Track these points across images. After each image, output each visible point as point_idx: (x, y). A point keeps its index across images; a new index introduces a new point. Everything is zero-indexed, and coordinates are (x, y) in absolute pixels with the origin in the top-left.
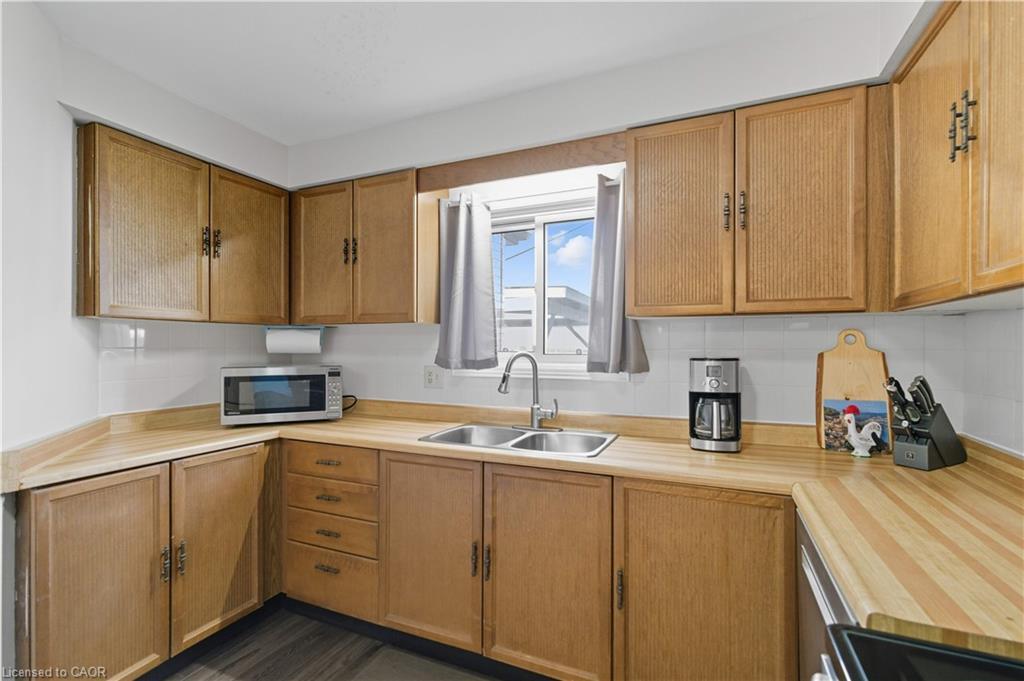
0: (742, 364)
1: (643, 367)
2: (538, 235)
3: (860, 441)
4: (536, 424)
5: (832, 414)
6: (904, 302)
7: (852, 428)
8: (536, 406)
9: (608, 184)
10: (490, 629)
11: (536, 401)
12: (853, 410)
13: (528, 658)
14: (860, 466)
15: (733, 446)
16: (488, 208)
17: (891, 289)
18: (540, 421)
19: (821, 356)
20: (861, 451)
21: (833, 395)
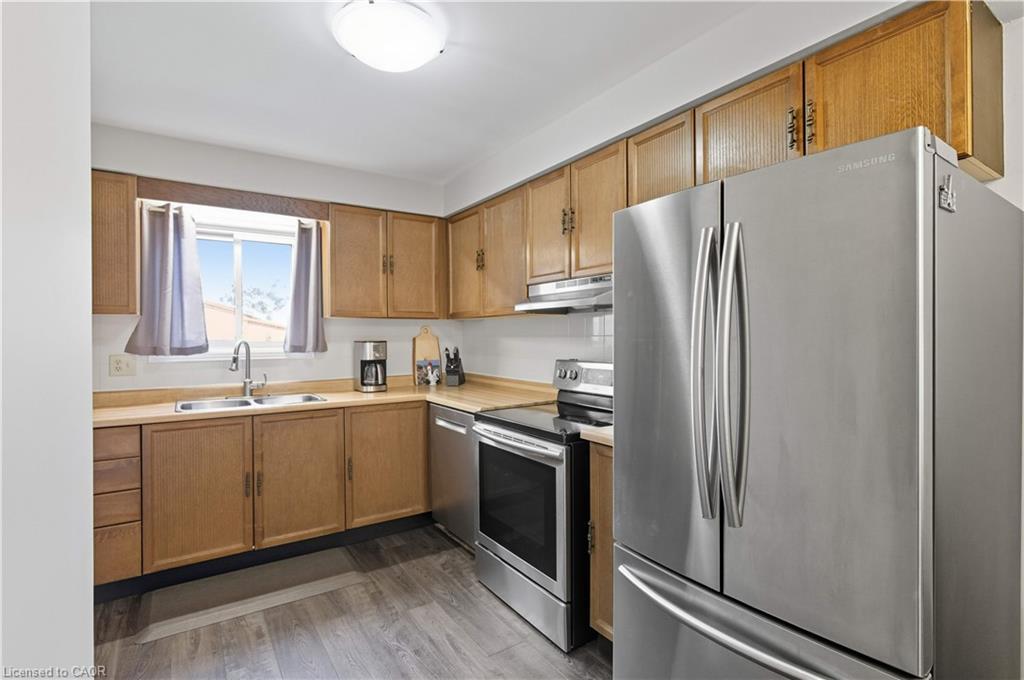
0: (388, 344)
1: (325, 349)
2: (238, 250)
3: (432, 378)
4: (248, 392)
5: (420, 368)
6: (453, 316)
7: (430, 372)
8: (248, 380)
9: (303, 226)
10: (260, 529)
11: (248, 375)
12: (430, 364)
13: (291, 535)
14: (433, 389)
15: (383, 388)
16: (194, 220)
17: (448, 310)
18: (251, 391)
19: (414, 339)
20: (433, 383)
21: (419, 358)
